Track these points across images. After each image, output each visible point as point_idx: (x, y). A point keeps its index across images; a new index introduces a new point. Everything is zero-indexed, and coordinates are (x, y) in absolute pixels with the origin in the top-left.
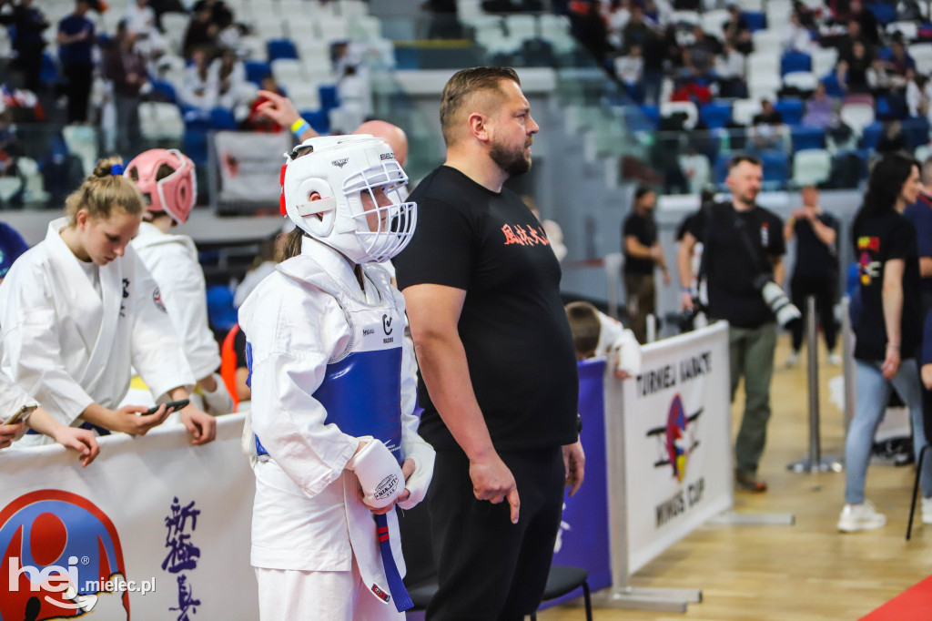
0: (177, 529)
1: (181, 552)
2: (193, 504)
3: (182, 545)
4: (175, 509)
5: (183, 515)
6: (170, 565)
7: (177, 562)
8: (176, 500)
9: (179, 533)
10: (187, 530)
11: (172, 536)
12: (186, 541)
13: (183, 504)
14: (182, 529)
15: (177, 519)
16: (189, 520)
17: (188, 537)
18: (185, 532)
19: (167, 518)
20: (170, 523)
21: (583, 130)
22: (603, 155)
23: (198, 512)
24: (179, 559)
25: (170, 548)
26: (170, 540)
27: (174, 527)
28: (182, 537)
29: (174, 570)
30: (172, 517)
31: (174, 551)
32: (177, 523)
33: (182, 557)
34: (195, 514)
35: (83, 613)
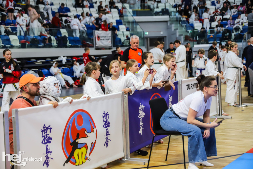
2: (107, 113)
3: (107, 122)
4: (104, 114)
5: (106, 115)
7: (106, 126)
8: (104, 112)
10: (107, 119)
12: (107, 121)
15: (105, 116)
17: (108, 120)
19: (103, 116)
20: (104, 117)
21: (176, 29)
22: (180, 35)
25: (104, 122)
26: (104, 121)
27: (104, 118)
28: (107, 120)
29: (106, 127)
30: (104, 116)
31: (105, 123)
32: (105, 117)
33: (107, 124)
34: (108, 115)
35: (88, 137)
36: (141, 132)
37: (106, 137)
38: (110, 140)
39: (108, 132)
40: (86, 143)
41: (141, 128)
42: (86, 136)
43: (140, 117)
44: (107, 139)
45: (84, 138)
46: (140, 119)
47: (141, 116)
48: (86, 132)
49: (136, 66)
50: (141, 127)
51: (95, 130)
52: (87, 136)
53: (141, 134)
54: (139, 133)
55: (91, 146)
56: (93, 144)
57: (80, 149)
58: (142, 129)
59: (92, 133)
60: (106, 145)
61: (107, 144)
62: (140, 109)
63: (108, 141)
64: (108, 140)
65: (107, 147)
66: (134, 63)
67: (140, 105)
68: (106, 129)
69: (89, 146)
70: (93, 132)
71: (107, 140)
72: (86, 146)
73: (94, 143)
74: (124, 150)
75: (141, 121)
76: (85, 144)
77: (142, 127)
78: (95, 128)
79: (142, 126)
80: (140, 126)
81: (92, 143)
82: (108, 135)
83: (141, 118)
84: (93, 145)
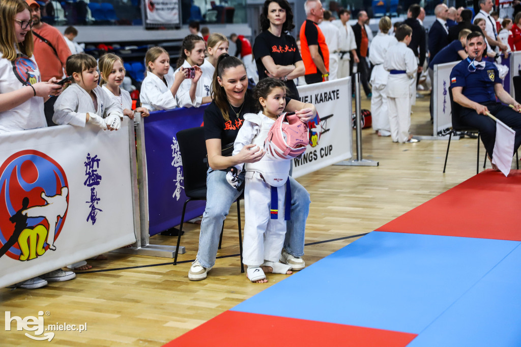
0: (90, 168)
1: (93, 177)
2: (96, 156)
3: (93, 174)
4: (88, 158)
5: (92, 161)
6: (88, 183)
7: (91, 182)
8: (89, 155)
9: (91, 169)
10: (95, 168)
11: (88, 171)
12: (95, 173)
13: (92, 156)
14: (92, 167)
15: (90, 162)
16: (95, 163)
17: (96, 171)
18: (94, 169)
19: (85, 162)
20: (87, 164)
23: (99, 160)
24: (92, 181)
25: (88, 176)
26: (87, 172)
27: (88, 167)
28: (93, 171)
29: (89, 185)
30: (87, 162)
31: (90, 177)
32: (90, 165)
33: (93, 179)
34: (98, 161)
35: (48, 204)
36: (177, 194)
37: (91, 203)
38: (101, 210)
39: (95, 194)
40: (45, 217)
41: (178, 187)
42: (43, 203)
43: (176, 165)
44: (93, 208)
45: (41, 206)
46: (176, 168)
47: (177, 162)
48: (43, 195)
49: (163, 62)
50: (178, 184)
51: (64, 190)
52: (46, 203)
53: (178, 199)
54: (173, 196)
55: (56, 223)
56: (61, 218)
57: (32, 228)
58: (181, 188)
59: (57, 196)
60: (92, 219)
61: (92, 217)
62: (175, 149)
63: (96, 213)
64: (96, 210)
65: (93, 223)
66: (159, 54)
67: (173, 141)
68: (90, 188)
69: (52, 222)
70: (60, 195)
71: (92, 210)
72: (45, 222)
73: (62, 216)
74: (136, 229)
75: (178, 172)
76: (43, 219)
77: (181, 184)
78: (67, 186)
79: (180, 182)
80: (177, 181)
81: (59, 216)
82: (96, 201)
83: (178, 167)
84: (61, 220)
